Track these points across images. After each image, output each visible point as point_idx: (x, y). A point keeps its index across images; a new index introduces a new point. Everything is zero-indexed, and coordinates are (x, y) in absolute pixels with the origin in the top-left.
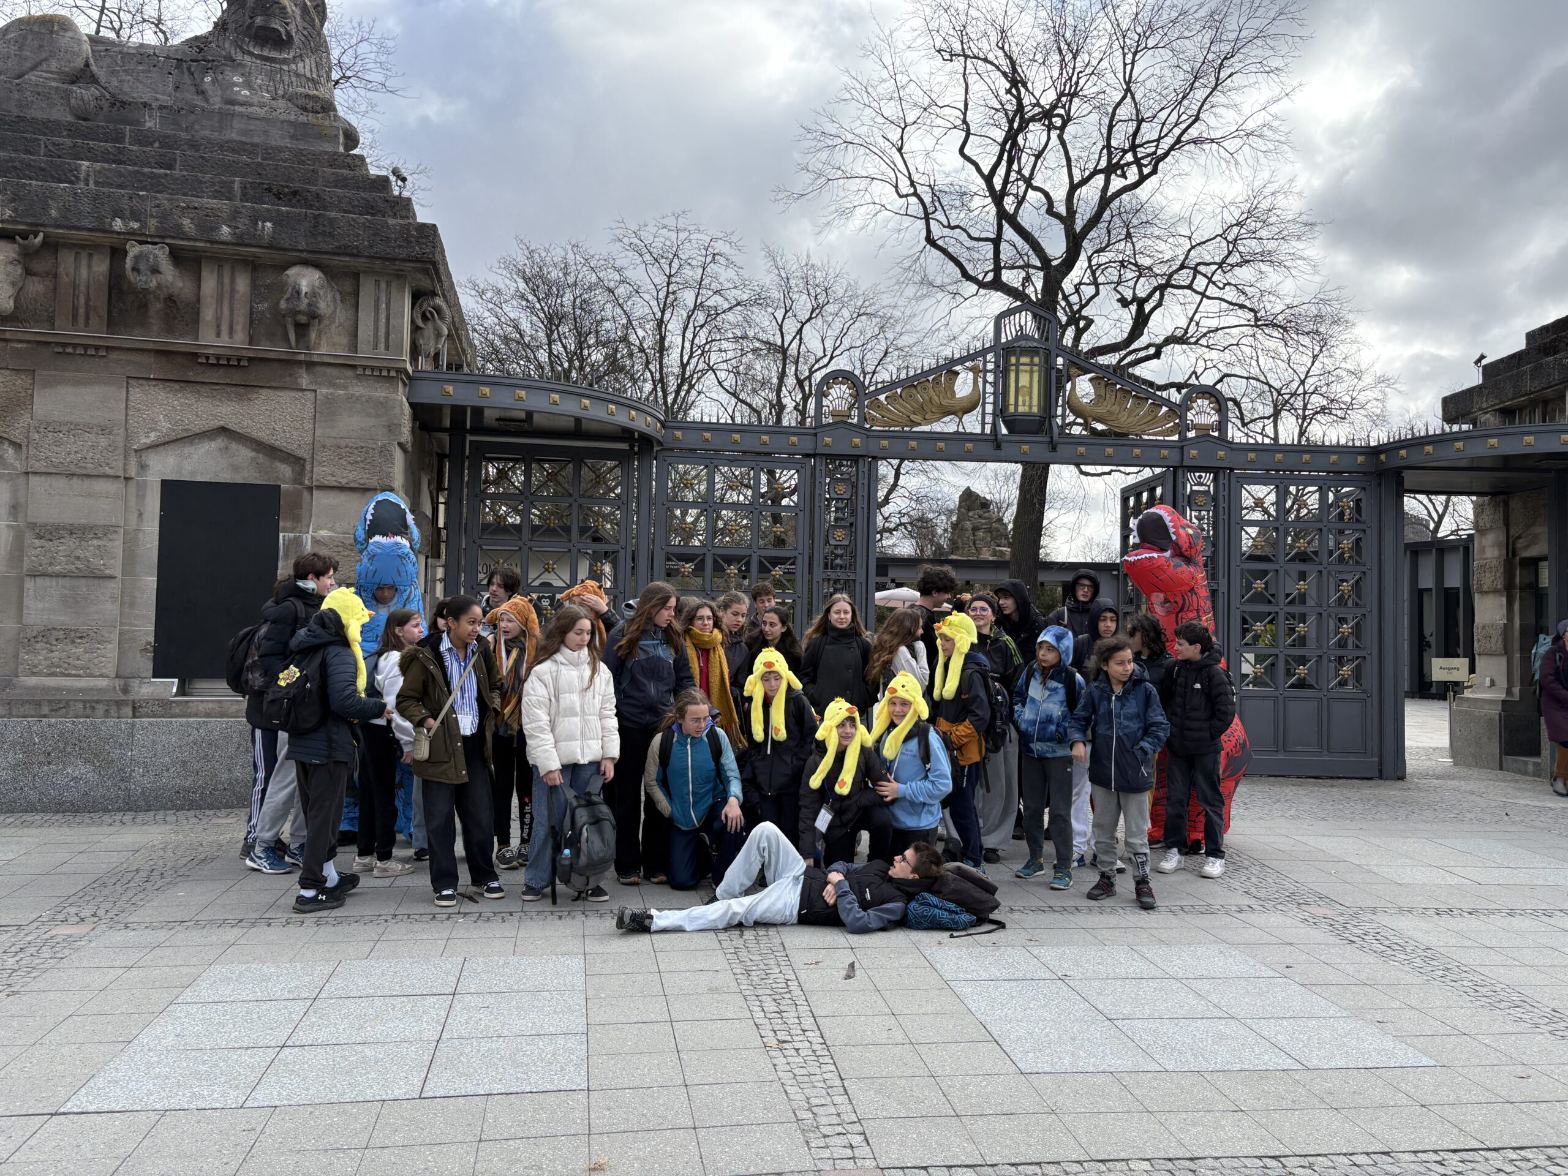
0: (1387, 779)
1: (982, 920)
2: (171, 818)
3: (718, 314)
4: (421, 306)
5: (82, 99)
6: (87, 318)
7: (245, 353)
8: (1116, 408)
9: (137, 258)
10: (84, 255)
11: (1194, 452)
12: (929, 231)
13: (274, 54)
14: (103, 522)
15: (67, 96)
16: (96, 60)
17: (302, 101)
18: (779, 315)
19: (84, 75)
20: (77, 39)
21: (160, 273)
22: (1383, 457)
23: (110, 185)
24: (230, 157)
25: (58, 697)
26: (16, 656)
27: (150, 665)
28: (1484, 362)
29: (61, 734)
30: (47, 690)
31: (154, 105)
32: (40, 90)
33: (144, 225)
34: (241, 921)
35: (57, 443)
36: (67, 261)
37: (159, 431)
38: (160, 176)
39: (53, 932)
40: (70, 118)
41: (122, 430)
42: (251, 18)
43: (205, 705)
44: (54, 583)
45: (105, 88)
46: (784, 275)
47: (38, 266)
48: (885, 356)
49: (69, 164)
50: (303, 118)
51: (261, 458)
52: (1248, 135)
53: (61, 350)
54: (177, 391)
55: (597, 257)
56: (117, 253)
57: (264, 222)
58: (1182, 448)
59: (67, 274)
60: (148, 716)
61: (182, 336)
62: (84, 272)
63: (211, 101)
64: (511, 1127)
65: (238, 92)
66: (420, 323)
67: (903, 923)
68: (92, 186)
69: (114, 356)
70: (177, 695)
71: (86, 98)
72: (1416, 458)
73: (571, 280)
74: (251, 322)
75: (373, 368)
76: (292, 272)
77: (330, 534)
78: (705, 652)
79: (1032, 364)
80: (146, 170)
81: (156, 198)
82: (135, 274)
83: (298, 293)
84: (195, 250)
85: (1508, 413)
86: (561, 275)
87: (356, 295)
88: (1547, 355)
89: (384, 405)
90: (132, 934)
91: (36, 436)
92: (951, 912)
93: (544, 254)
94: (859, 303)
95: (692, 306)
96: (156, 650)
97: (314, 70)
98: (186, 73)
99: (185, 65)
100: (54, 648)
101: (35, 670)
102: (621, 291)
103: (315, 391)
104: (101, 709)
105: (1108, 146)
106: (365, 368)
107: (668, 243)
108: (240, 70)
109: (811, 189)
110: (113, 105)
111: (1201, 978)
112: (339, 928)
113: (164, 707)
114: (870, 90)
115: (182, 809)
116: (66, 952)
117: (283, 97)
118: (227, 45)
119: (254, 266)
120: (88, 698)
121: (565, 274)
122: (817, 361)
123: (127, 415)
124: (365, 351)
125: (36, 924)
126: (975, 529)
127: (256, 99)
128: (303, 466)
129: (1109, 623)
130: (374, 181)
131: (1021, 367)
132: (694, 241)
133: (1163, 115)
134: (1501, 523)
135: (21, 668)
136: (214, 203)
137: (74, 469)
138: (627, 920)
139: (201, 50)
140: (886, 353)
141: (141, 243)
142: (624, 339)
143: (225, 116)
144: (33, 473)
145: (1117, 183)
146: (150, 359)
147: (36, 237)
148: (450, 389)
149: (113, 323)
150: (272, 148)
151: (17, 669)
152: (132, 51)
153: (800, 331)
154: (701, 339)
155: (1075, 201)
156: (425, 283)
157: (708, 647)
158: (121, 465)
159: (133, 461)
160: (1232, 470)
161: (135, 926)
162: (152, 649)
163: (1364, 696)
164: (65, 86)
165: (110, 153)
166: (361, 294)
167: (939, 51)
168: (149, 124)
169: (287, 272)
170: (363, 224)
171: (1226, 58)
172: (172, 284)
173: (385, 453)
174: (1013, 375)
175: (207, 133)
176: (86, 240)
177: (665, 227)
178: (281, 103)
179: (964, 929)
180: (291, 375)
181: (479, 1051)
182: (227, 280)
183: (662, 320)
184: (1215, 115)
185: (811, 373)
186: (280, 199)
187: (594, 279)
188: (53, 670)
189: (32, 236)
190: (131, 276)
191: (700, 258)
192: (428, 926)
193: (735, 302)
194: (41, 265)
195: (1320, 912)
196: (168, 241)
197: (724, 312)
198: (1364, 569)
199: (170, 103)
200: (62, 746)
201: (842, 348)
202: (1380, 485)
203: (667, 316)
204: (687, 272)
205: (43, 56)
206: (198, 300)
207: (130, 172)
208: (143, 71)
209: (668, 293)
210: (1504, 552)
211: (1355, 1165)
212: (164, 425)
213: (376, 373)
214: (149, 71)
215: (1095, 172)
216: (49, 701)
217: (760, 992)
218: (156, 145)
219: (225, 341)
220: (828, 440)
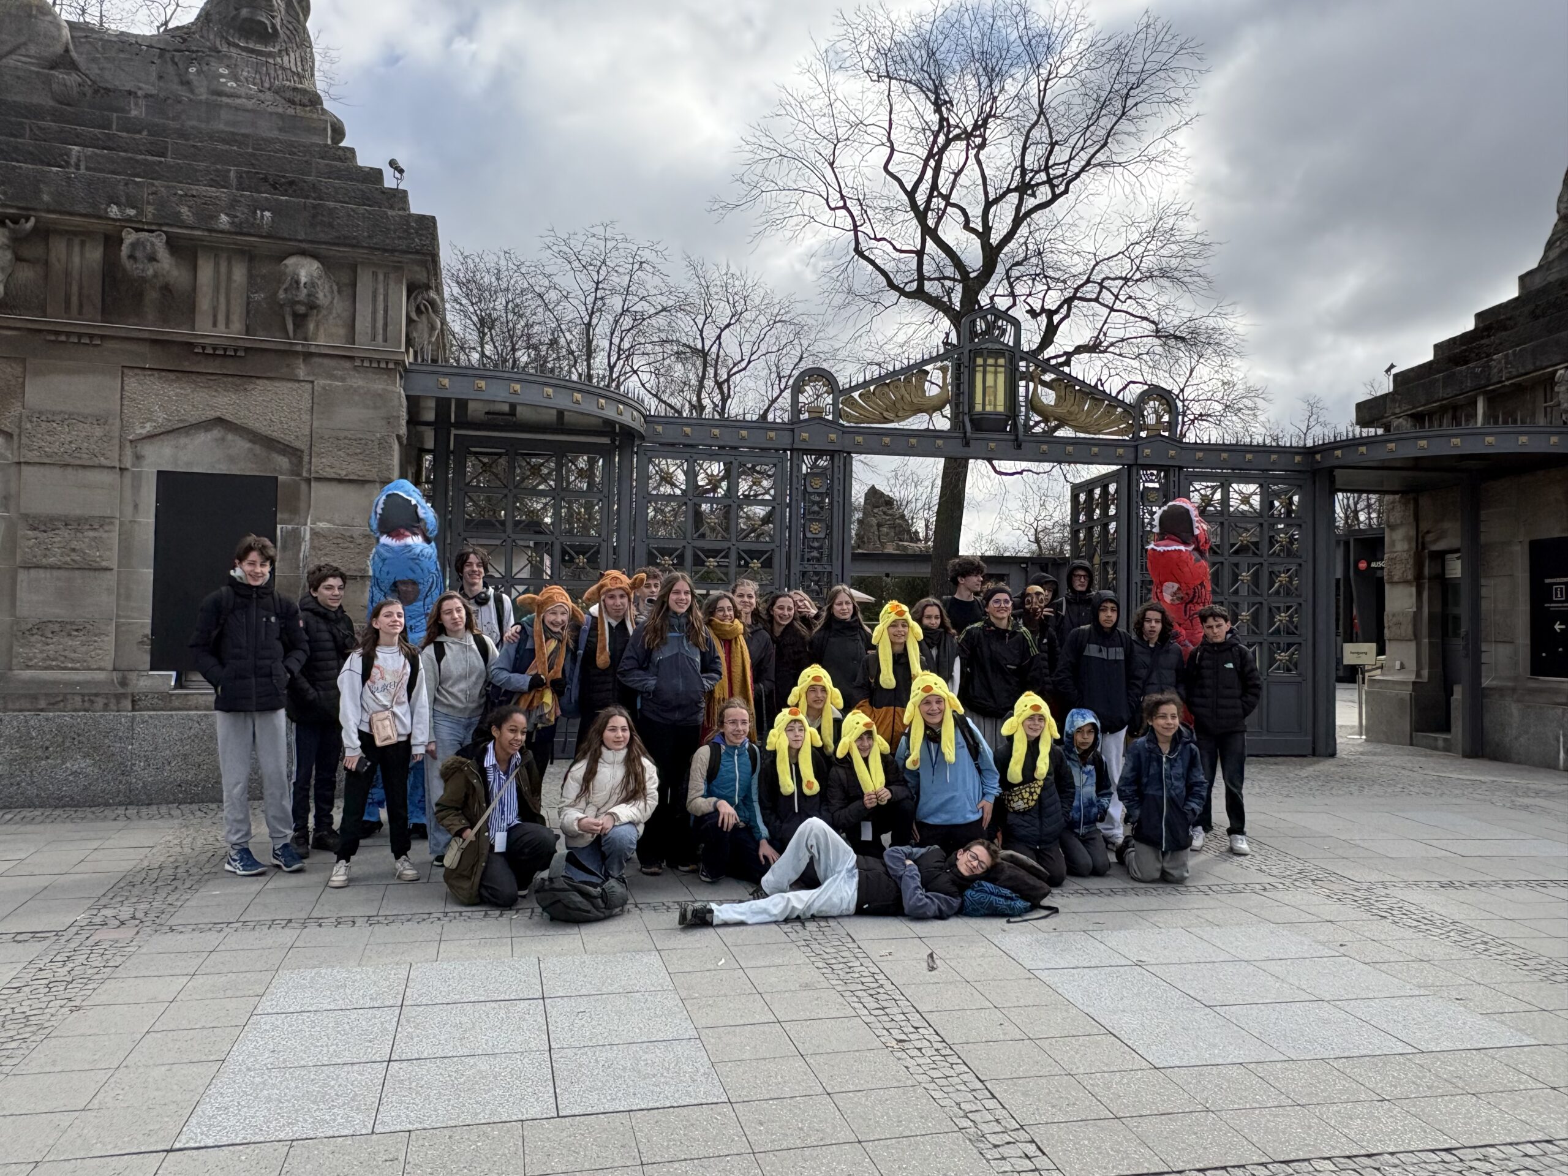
0: (1320, 756)
1: (1035, 906)
2: (176, 812)
3: (644, 319)
4: (416, 298)
5: (65, 85)
6: (81, 306)
7: (241, 343)
8: (1075, 409)
9: (134, 246)
10: (77, 241)
11: (1147, 451)
12: (857, 243)
13: (259, 47)
14: (96, 513)
15: (48, 81)
16: (75, 46)
17: (289, 94)
18: (700, 320)
19: (64, 61)
20: (55, 21)
21: (157, 261)
22: (1318, 457)
23: (101, 171)
24: (221, 146)
25: (56, 691)
26: (10, 648)
27: (147, 658)
28: (1394, 371)
29: (60, 728)
30: (45, 683)
31: (140, 93)
32: (20, 73)
33: (140, 212)
34: (290, 921)
35: (50, 433)
36: (58, 248)
37: (155, 421)
38: (154, 162)
39: (96, 938)
40: (51, 103)
41: (118, 420)
42: (236, 9)
43: (204, 698)
44: (48, 575)
45: (86, 75)
46: (704, 284)
47: (27, 252)
48: (800, 360)
49: (59, 148)
50: (291, 111)
51: (258, 449)
52: (1150, 160)
53: (53, 338)
54: (172, 381)
55: (527, 264)
56: (112, 241)
57: (263, 211)
58: (1136, 447)
59: (59, 261)
60: (149, 710)
61: (178, 326)
62: (76, 260)
63: (197, 91)
64: (668, 1147)
65: (225, 84)
66: (414, 316)
67: (963, 912)
68: (83, 171)
69: (110, 345)
70: (176, 687)
71: (68, 83)
72: (1352, 458)
73: (504, 285)
74: (248, 312)
75: (371, 360)
76: (291, 261)
77: (328, 525)
78: (729, 643)
79: (996, 365)
80: (140, 157)
81: (153, 185)
82: (132, 261)
83: (298, 282)
84: (191, 238)
85: (1418, 418)
86: (493, 279)
87: (354, 285)
88: (1457, 364)
89: (381, 398)
90: (181, 937)
91: (29, 426)
92: (1007, 898)
93: (477, 260)
94: (776, 311)
95: (620, 311)
96: (153, 643)
97: (299, 64)
98: (170, 63)
99: (168, 56)
100: (49, 641)
101: (30, 664)
102: (552, 295)
103: (312, 382)
104: (100, 702)
105: (1022, 166)
106: (363, 359)
107: (596, 251)
108: (226, 61)
109: (744, 200)
110: (96, 92)
111: (1268, 960)
112: (393, 927)
113: (164, 701)
114: (804, 105)
115: (185, 803)
116: (119, 960)
117: (269, 89)
118: (212, 37)
119: (250, 256)
120: (86, 691)
121: (498, 279)
122: (735, 365)
123: (122, 405)
124: (363, 342)
125: (74, 930)
126: (879, 525)
127: (242, 91)
128: (301, 458)
129: (1109, 613)
130: (368, 173)
131: (988, 368)
132: (621, 250)
133: (1072, 141)
134: (1411, 519)
135: (15, 661)
136: (212, 191)
137: (68, 459)
138: (689, 916)
139: (185, 40)
140: (801, 358)
141: (137, 230)
142: (554, 342)
143: (212, 108)
144: (25, 463)
145: (1030, 203)
146: (145, 349)
147: (27, 220)
148: (446, 382)
149: (108, 311)
150: (263, 139)
151: (11, 661)
152: (115, 39)
153: (719, 337)
154: (626, 345)
155: (991, 217)
156: (421, 277)
157: (729, 637)
158: (117, 456)
159: (128, 452)
160: (1181, 468)
161: (180, 928)
162: (149, 642)
163: (1299, 679)
164: (46, 71)
165: (98, 139)
166: (359, 285)
167: (867, 72)
168: (134, 113)
169: (286, 262)
170: (363, 214)
171: (1132, 88)
172: (168, 272)
173: (384, 445)
174: (979, 377)
175: (194, 123)
176: (78, 226)
177: (594, 236)
178: (268, 96)
179: (1020, 915)
180: (288, 366)
181: (597, 1061)
182: (223, 268)
183: (589, 325)
184: (1118, 142)
185: (729, 376)
186: (276, 188)
187: (526, 285)
188: (49, 663)
189: (23, 220)
190: (128, 264)
191: (627, 266)
192: (483, 923)
193: (660, 308)
194: (34, 251)
195: (1336, 887)
196: (165, 229)
197: (650, 317)
198: (1299, 561)
199: (154, 92)
200: (60, 740)
201: (759, 353)
202: (1314, 483)
203: (594, 321)
204: (615, 279)
205: (23, 39)
206: (194, 289)
207: (124, 159)
208: (125, 59)
209: (596, 298)
210: (1414, 545)
211: (1526, 1155)
212: (161, 416)
213: (375, 365)
214: (132, 60)
215: (1009, 190)
216: (46, 695)
217: (852, 987)
218: (145, 133)
219: (221, 331)
220: (805, 435)
